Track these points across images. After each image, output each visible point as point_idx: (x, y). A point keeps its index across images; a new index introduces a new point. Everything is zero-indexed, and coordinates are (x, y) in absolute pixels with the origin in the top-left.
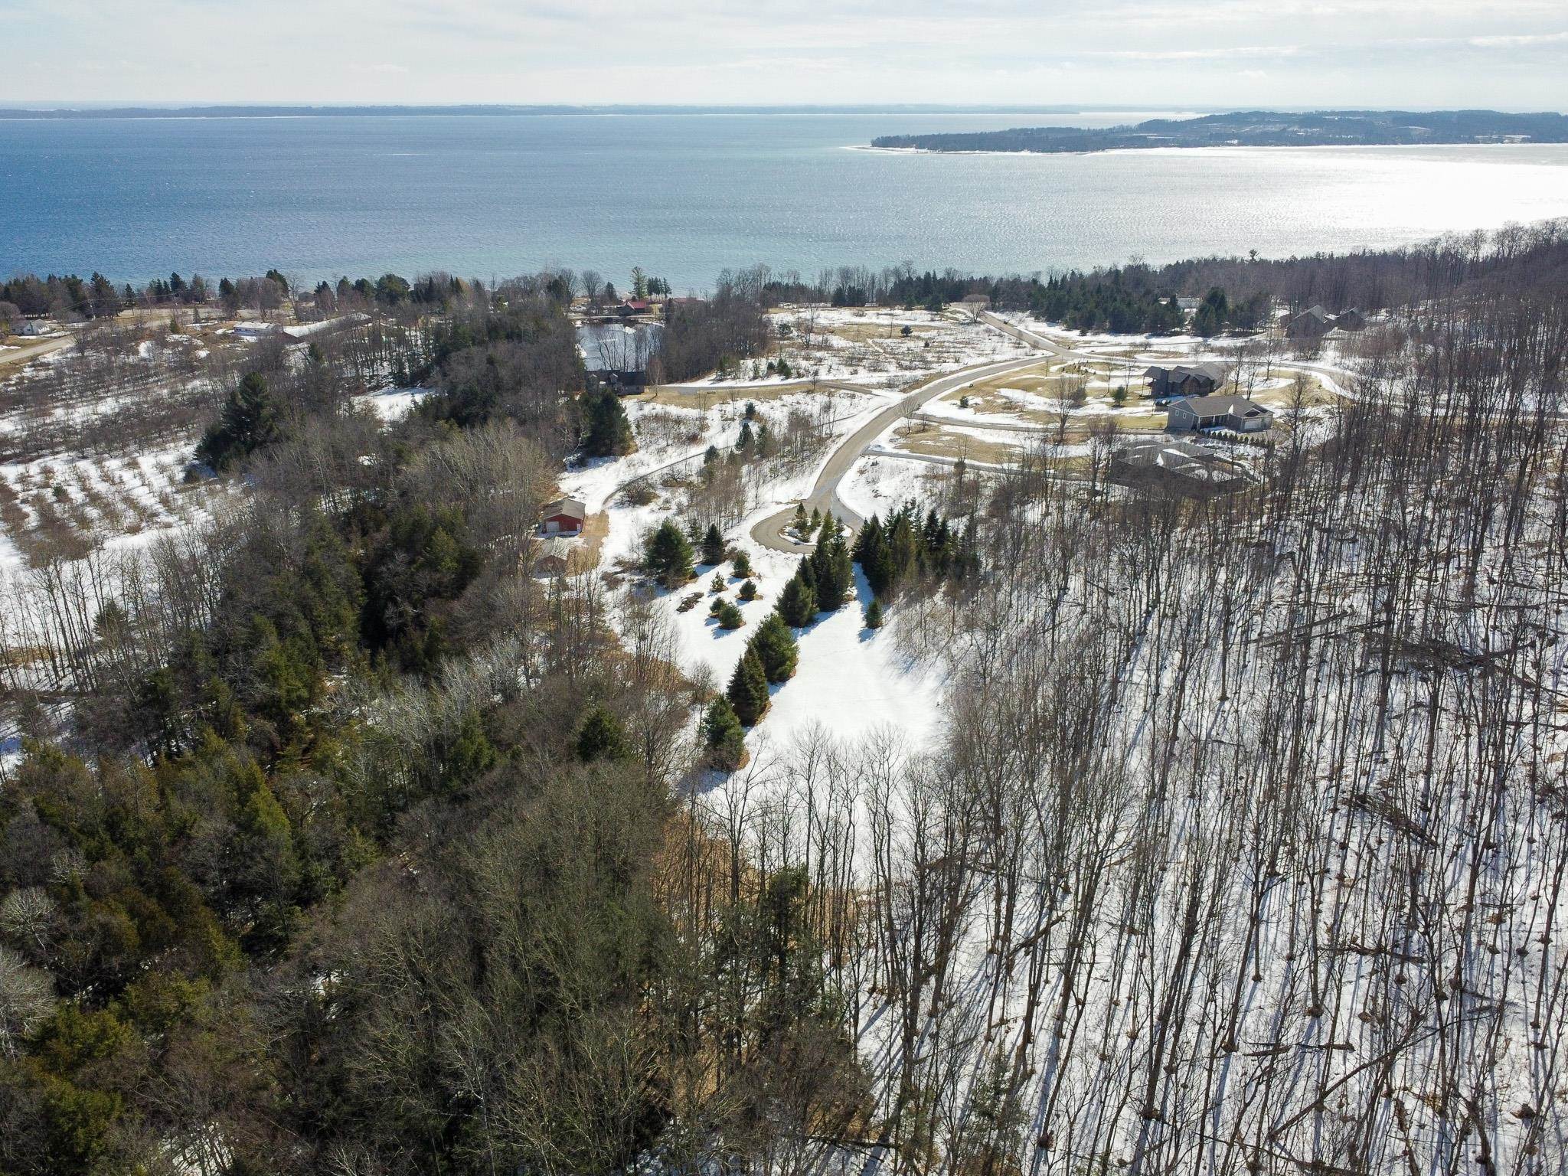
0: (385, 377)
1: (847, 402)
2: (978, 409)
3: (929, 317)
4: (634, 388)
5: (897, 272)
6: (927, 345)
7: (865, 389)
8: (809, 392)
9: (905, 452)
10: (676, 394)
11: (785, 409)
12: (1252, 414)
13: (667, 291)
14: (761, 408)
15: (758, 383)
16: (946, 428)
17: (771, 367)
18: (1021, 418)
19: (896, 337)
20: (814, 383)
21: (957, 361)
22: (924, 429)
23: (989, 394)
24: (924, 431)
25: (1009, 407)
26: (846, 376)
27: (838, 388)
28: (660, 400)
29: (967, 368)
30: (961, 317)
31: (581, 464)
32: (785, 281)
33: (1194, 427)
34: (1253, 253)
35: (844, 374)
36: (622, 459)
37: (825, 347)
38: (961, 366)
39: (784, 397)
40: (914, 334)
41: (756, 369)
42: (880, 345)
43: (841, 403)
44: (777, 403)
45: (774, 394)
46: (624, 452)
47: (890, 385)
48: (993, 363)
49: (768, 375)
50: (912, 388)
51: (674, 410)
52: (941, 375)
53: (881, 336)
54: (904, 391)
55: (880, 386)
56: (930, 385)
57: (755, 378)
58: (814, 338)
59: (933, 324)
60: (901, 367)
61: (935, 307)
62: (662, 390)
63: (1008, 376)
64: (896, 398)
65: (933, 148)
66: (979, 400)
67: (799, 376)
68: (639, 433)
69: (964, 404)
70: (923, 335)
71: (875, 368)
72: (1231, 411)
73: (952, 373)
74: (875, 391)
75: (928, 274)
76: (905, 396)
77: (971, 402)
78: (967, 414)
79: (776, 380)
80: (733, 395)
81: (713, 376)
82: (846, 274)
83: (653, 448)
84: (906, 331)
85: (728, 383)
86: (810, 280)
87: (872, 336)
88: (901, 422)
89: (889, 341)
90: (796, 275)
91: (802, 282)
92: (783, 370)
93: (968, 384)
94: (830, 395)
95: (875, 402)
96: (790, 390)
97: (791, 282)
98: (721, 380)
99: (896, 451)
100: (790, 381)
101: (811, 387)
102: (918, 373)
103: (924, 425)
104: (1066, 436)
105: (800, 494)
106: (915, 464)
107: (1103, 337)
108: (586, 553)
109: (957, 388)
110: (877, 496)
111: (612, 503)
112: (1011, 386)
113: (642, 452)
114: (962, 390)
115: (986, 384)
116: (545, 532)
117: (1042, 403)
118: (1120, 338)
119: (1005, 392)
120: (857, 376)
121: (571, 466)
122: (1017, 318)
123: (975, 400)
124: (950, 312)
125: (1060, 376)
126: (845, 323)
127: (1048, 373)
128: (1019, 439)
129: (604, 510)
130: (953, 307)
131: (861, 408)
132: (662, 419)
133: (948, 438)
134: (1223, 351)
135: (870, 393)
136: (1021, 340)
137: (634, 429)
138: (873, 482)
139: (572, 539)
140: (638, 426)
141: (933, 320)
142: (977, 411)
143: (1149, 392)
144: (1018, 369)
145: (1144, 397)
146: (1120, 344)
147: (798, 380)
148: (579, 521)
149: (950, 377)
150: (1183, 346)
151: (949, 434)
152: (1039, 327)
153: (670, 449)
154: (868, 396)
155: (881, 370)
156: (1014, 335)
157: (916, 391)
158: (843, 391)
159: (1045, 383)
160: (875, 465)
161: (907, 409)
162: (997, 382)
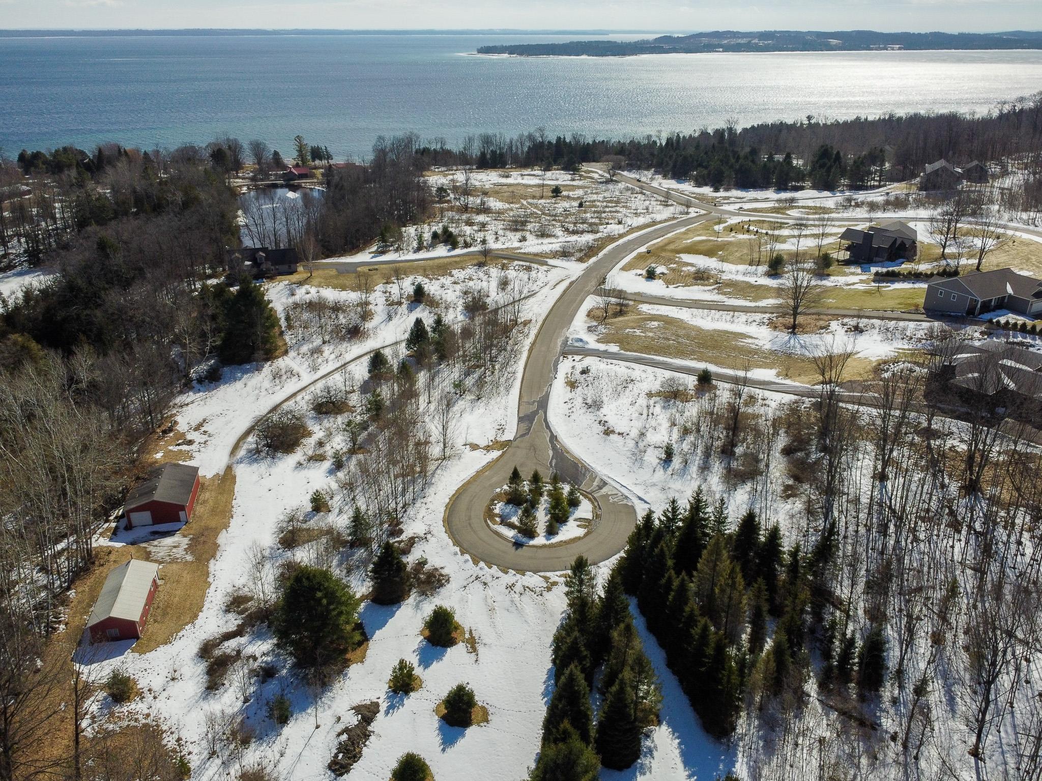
0: (18, 255)
1: (524, 275)
2: (669, 280)
3: (569, 177)
4: (285, 267)
5: (531, 137)
7: (539, 259)
8: (481, 265)
9: (614, 348)
10: (333, 272)
11: (458, 287)
12: (1039, 295)
13: (329, 157)
14: (432, 288)
15: (423, 255)
16: (645, 308)
17: (435, 236)
18: (720, 291)
19: (547, 198)
21: (620, 223)
22: (621, 311)
23: (671, 260)
24: (621, 313)
25: (701, 277)
26: (516, 244)
27: (512, 258)
28: (316, 281)
29: (632, 230)
30: (596, 176)
31: (213, 379)
32: (433, 147)
35: (511, 241)
36: (267, 368)
37: (484, 210)
38: (627, 228)
39: (454, 272)
40: (564, 193)
41: (420, 238)
42: (536, 207)
44: (447, 280)
45: (442, 269)
46: (270, 356)
47: (564, 254)
49: (433, 245)
50: (588, 256)
51: (331, 295)
52: (611, 239)
53: (534, 197)
54: (581, 260)
55: (555, 255)
56: (605, 251)
57: (419, 249)
58: (472, 201)
59: (575, 183)
60: (567, 231)
61: (571, 167)
62: (318, 267)
63: (677, 238)
64: (574, 269)
65: (521, 54)
66: (664, 269)
67: (467, 245)
68: (290, 327)
69: (651, 275)
70: (572, 194)
71: (543, 234)
72: (1009, 290)
74: (551, 262)
75: (559, 139)
76: (584, 266)
77: (657, 272)
78: (656, 288)
79: (441, 251)
80: (398, 272)
81: (374, 248)
82: (487, 140)
83: (305, 349)
84: (556, 191)
85: (390, 257)
86: (455, 146)
87: (525, 197)
88: (591, 302)
89: (542, 201)
90: (443, 142)
92: (448, 238)
94: (504, 267)
95: (554, 275)
96: (459, 263)
98: (383, 253)
99: (602, 347)
100: (458, 251)
101: (482, 259)
102: (588, 238)
103: (621, 305)
104: (800, 319)
105: (501, 429)
106: (638, 371)
107: (735, 193)
108: (187, 577)
109: (634, 254)
110: (608, 432)
111: (242, 453)
112: (690, 250)
113: (292, 354)
114: (640, 257)
115: (662, 248)
116: (129, 527)
117: (734, 271)
118: (752, 194)
119: (686, 258)
120: (526, 243)
121: (200, 381)
122: (646, 176)
123: (660, 269)
124: (585, 172)
125: (731, 238)
126: (494, 184)
127: (717, 234)
128: (739, 324)
129: (229, 468)
130: (585, 167)
131: (539, 283)
132: (317, 307)
133: (656, 324)
134: (873, 206)
135: (546, 264)
136: (667, 198)
137: (283, 323)
138: (595, 405)
139: (168, 541)
140: (288, 319)
141: (573, 180)
142: (668, 283)
143: (847, 255)
144: (683, 230)
145: (847, 263)
146: (766, 200)
147: (465, 251)
148: (182, 508)
149: (621, 241)
150: (829, 200)
151: (653, 318)
152: (670, 184)
153: (327, 350)
154: (545, 268)
155: (549, 236)
156: (655, 191)
157: (593, 260)
158: (516, 263)
159: (723, 246)
160: (584, 372)
161: (593, 283)
162: (672, 247)
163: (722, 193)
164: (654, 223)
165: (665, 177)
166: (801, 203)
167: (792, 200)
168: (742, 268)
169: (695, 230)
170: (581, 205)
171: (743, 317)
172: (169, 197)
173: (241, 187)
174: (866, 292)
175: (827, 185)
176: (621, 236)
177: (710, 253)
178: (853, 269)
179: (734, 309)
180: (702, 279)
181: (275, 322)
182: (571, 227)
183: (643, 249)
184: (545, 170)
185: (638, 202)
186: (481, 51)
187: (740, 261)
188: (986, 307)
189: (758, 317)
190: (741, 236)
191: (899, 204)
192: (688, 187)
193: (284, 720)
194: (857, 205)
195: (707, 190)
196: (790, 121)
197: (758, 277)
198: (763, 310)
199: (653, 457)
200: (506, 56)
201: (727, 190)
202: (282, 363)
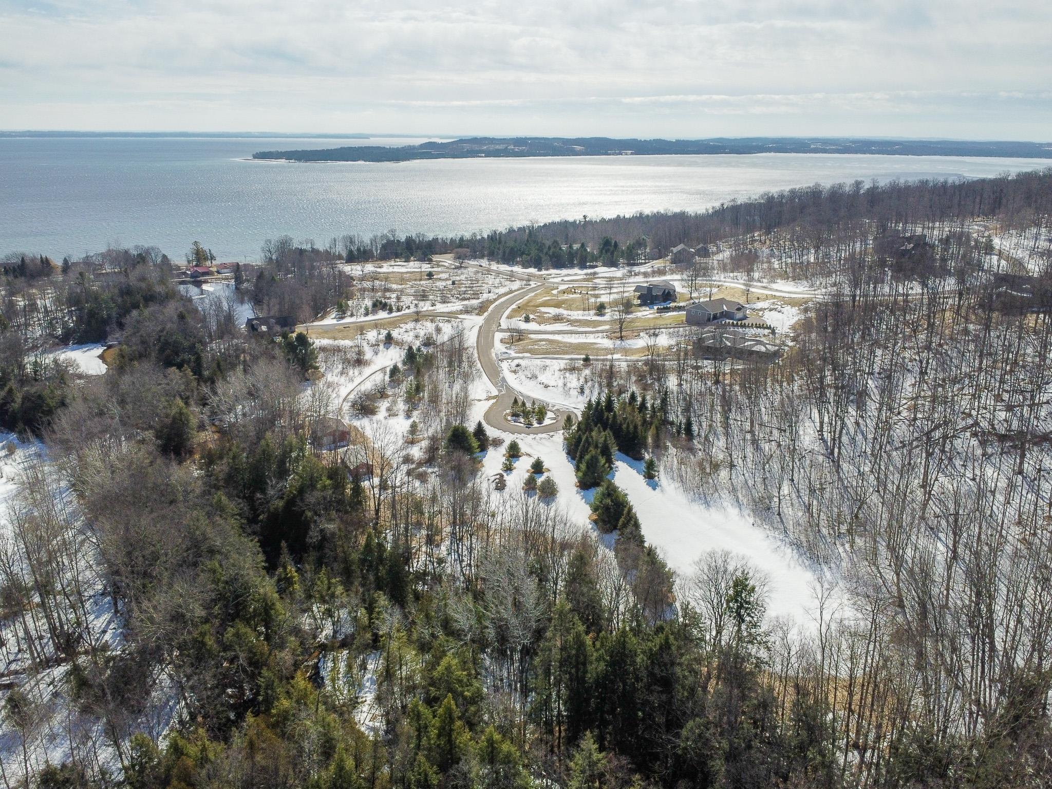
1: (448, 325)
2: (538, 322)
3: (429, 265)
4: (287, 329)
7: (452, 315)
8: (417, 321)
9: (527, 355)
10: (321, 330)
11: (410, 334)
12: (739, 309)
13: (216, 258)
14: (394, 334)
15: (373, 317)
16: (532, 336)
17: (375, 305)
18: (572, 325)
19: (426, 280)
20: (417, 313)
21: (488, 292)
23: (535, 311)
24: (520, 340)
26: (431, 308)
27: (434, 316)
28: (313, 335)
29: (500, 296)
30: (446, 264)
33: (709, 320)
34: (585, 217)
35: (426, 306)
37: (389, 289)
39: (400, 326)
40: (435, 276)
42: (422, 286)
43: (445, 326)
44: (400, 330)
45: (395, 324)
47: (467, 311)
49: (376, 311)
50: (481, 312)
51: (330, 343)
52: (490, 302)
53: (415, 280)
54: (478, 314)
55: (461, 312)
56: (490, 309)
57: (366, 314)
59: (437, 270)
60: (458, 299)
61: (426, 258)
63: (533, 299)
64: (478, 319)
65: (298, 159)
67: (399, 310)
69: (527, 320)
70: (441, 277)
71: (444, 301)
72: (725, 308)
74: (459, 316)
76: (482, 317)
77: (531, 318)
78: (532, 326)
79: (382, 315)
81: (334, 316)
84: (430, 275)
85: (348, 320)
87: (408, 280)
88: (499, 336)
89: (424, 282)
91: (315, 247)
92: (384, 307)
94: (431, 321)
95: (467, 323)
96: (402, 320)
97: (307, 247)
98: (342, 318)
99: (520, 355)
100: (394, 314)
101: (416, 317)
102: (475, 302)
103: (519, 335)
104: (623, 334)
105: (489, 392)
106: (548, 362)
107: (553, 271)
109: (510, 309)
110: (546, 387)
112: (545, 304)
114: (514, 310)
115: (527, 304)
117: (577, 315)
118: (564, 272)
119: (543, 309)
120: (437, 307)
122: (484, 262)
123: (531, 316)
124: (437, 262)
125: (565, 297)
127: (554, 295)
128: (591, 339)
130: (436, 258)
131: (461, 328)
133: (544, 342)
134: (646, 275)
135: (458, 318)
136: (511, 277)
138: (534, 377)
141: (433, 267)
142: (540, 324)
143: (639, 302)
144: (533, 294)
145: (640, 305)
146: (576, 274)
147: (399, 314)
149: (497, 303)
150: (618, 273)
151: (540, 340)
152: (504, 268)
154: (459, 320)
155: (448, 302)
156: (498, 273)
157: (486, 314)
158: (438, 318)
159: (564, 302)
160: (518, 366)
161: (494, 327)
162: (532, 304)
163: (544, 272)
164: (511, 292)
165: (498, 263)
166: (600, 275)
167: (595, 273)
168: (581, 312)
169: (540, 294)
170: (453, 283)
171: (592, 336)
174: (654, 318)
175: (613, 264)
176: (495, 300)
177: (558, 305)
178: (644, 308)
179: (586, 333)
180: (558, 320)
183: (514, 306)
185: (490, 280)
187: (578, 309)
188: (715, 317)
189: (600, 335)
190: (571, 296)
191: (661, 272)
192: (517, 269)
194: (636, 275)
195: (532, 270)
196: (571, 219)
197: (591, 316)
198: (602, 332)
199: (574, 393)
201: (547, 269)
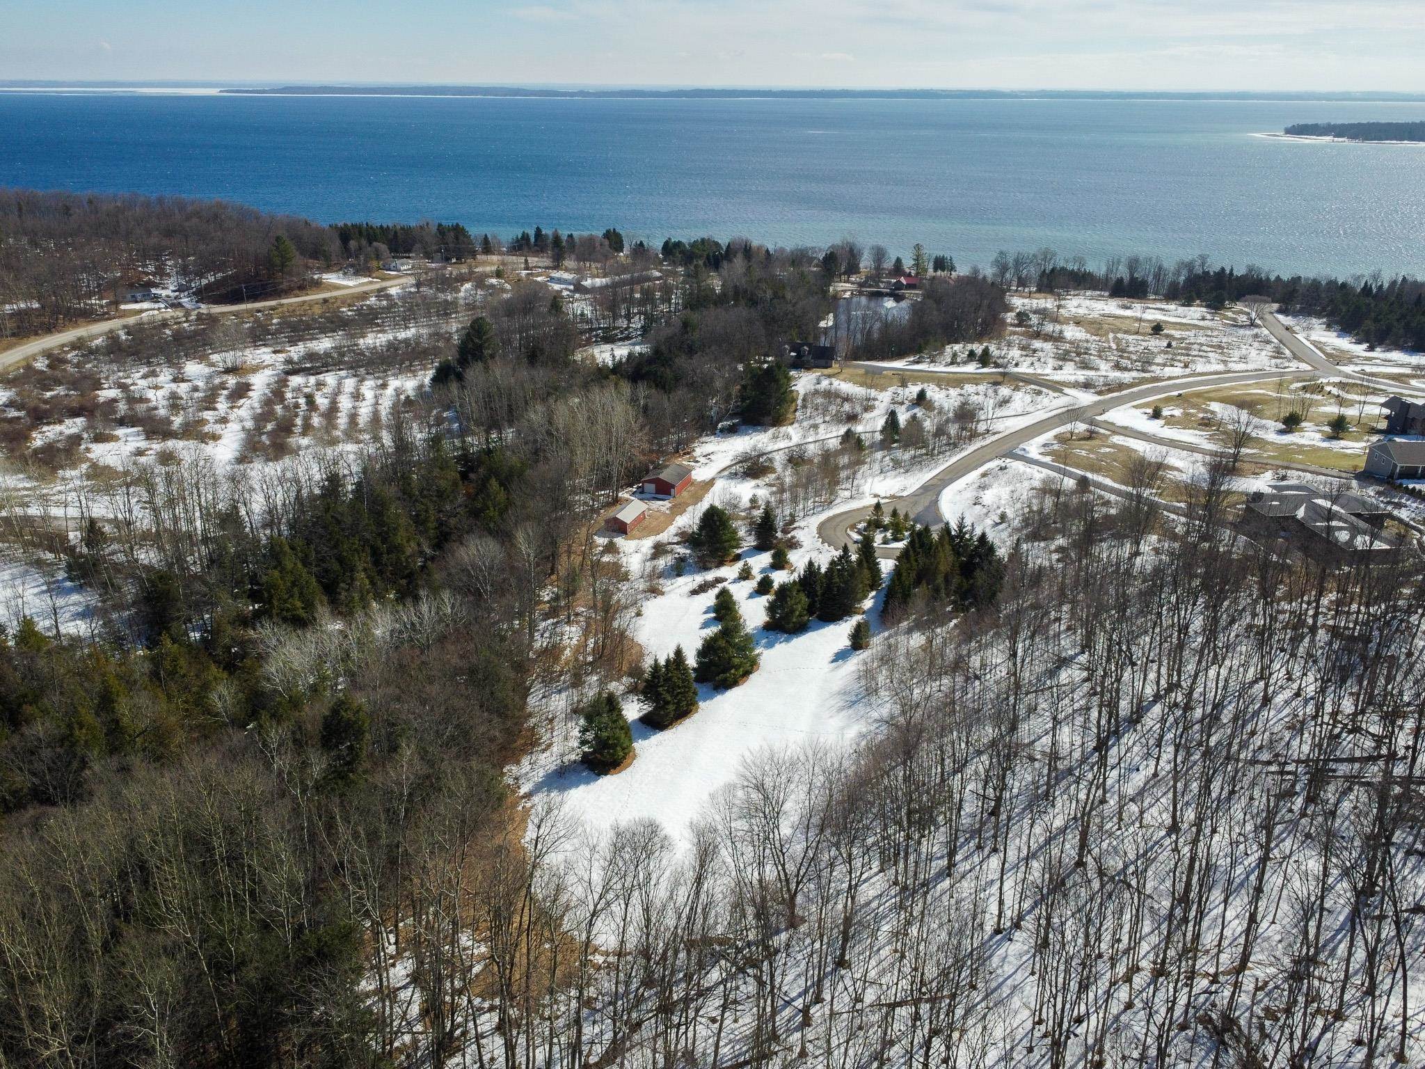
1: (1028, 398)
2: (1171, 422)
3: (1201, 315)
4: (822, 362)
6: (1169, 345)
7: (1057, 387)
8: (996, 384)
9: (1048, 459)
10: (862, 371)
11: (960, 398)
13: (952, 268)
14: (933, 393)
15: (948, 369)
16: (1117, 439)
17: (972, 354)
18: (1210, 436)
19: (1144, 334)
20: (1008, 374)
21: (1187, 366)
23: (1194, 406)
24: (1090, 438)
25: (1209, 424)
26: (1048, 370)
27: (1030, 382)
28: (842, 376)
29: (1192, 375)
31: (732, 431)
32: (1070, 267)
33: (1391, 476)
36: (772, 431)
38: (1188, 371)
39: (967, 386)
40: (1166, 332)
41: (955, 355)
42: (1118, 341)
43: (1020, 399)
44: (955, 392)
45: (959, 382)
46: (778, 423)
47: (1087, 385)
48: (1229, 372)
49: (965, 363)
50: (1110, 391)
51: (846, 387)
52: (1156, 379)
53: (1126, 332)
54: (1100, 393)
55: (1076, 385)
56: (1134, 389)
57: (952, 363)
58: (1049, 328)
59: (1202, 323)
60: (1117, 367)
61: (1216, 305)
62: (848, 366)
63: (1232, 388)
64: (1086, 398)
65: (1353, 137)
66: (1177, 412)
67: (997, 365)
68: (804, 407)
69: (1156, 415)
70: (1177, 334)
71: (1085, 366)
73: (1170, 378)
74: (1067, 390)
75: (1224, 270)
76: (1098, 398)
77: (1166, 412)
78: (1154, 427)
79: (971, 368)
80: (917, 379)
81: (913, 359)
82: (1133, 264)
83: (805, 424)
84: (1157, 329)
85: (921, 366)
87: (1118, 331)
88: (1071, 427)
89: (1131, 337)
92: (985, 359)
93: (1176, 393)
94: (1017, 389)
95: (1059, 401)
96: (975, 379)
98: (918, 363)
99: (1038, 457)
100: (985, 370)
101: (1000, 379)
102: (1129, 376)
103: (1092, 432)
105: (903, 490)
106: (1043, 474)
108: (662, 519)
109: (1163, 395)
110: (976, 503)
111: (726, 473)
112: (1229, 400)
113: (796, 425)
114: (1165, 399)
115: (1202, 394)
116: (642, 492)
117: (1253, 425)
119: (1214, 406)
120: (1059, 372)
121: (722, 431)
122: (1306, 324)
123: (1172, 412)
124: (1234, 313)
126: (1103, 315)
127: (1284, 390)
128: (1186, 462)
129: (713, 479)
131: (1039, 407)
132: (830, 395)
133: (1108, 450)
135: (1061, 391)
136: (1292, 352)
137: (799, 402)
138: (984, 488)
139: (661, 503)
140: (804, 400)
141: (1203, 319)
142: (1167, 424)
143: (1386, 425)
145: (1380, 431)
147: (992, 370)
148: (673, 486)
149: (1163, 383)
151: (1114, 446)
152: (1324, 336)
153: (822, 427)
154: (1056, 395)
155: (1092, 369)
156: (1289, 342)
157: (1113, 394)
158: (1033, 387)
160: (1005, 469)
161: (1090, 413)
162: (1212, 395)
163: (1378, 353)
165: (1329, 327)
168: (1267, 422)
171: (1196, 458)
172: (760, 294)
173: (845, 291)
174: (1346, 455)
177: (1246, 405)
179: (1198, 450)
180: (1206, 425)
181: (794, 400)
182: (1124, 362)
183: (1178, 393)
184: (1183, 305)
186: (1289, 131)
188: (1406, 474)
189: (1210, 458)
193: (679, 575)
195: (1358, 348)
200: (1328, 139)
201: (1386, 350)
202: (783, 429)
